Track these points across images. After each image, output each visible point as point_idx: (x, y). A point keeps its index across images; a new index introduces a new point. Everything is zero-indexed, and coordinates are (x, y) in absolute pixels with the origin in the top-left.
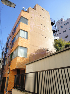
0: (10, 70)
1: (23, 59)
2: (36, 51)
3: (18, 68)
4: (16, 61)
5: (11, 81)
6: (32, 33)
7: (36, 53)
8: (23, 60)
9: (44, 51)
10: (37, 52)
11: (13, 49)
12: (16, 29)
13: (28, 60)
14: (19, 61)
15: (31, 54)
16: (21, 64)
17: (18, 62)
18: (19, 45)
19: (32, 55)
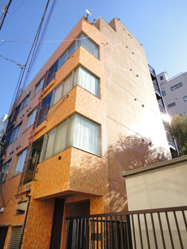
0: (30, 197)
1: (90, 158)
2: (124, 140)
3: (73, 189)
4: (70, 164)
5: (32, 242)
6: (110, 84)
7: (124, 147)
8: (89, 162)
9: (142, 145)
10: (125, 144)
11: (45, 127)
12: (56, 71)
13: (106, 165)
14: (78, 165)
15: (111, 147)
16: (85, 178)
17: (76, 168)
18: (77, 110)
19: (115, 150)
